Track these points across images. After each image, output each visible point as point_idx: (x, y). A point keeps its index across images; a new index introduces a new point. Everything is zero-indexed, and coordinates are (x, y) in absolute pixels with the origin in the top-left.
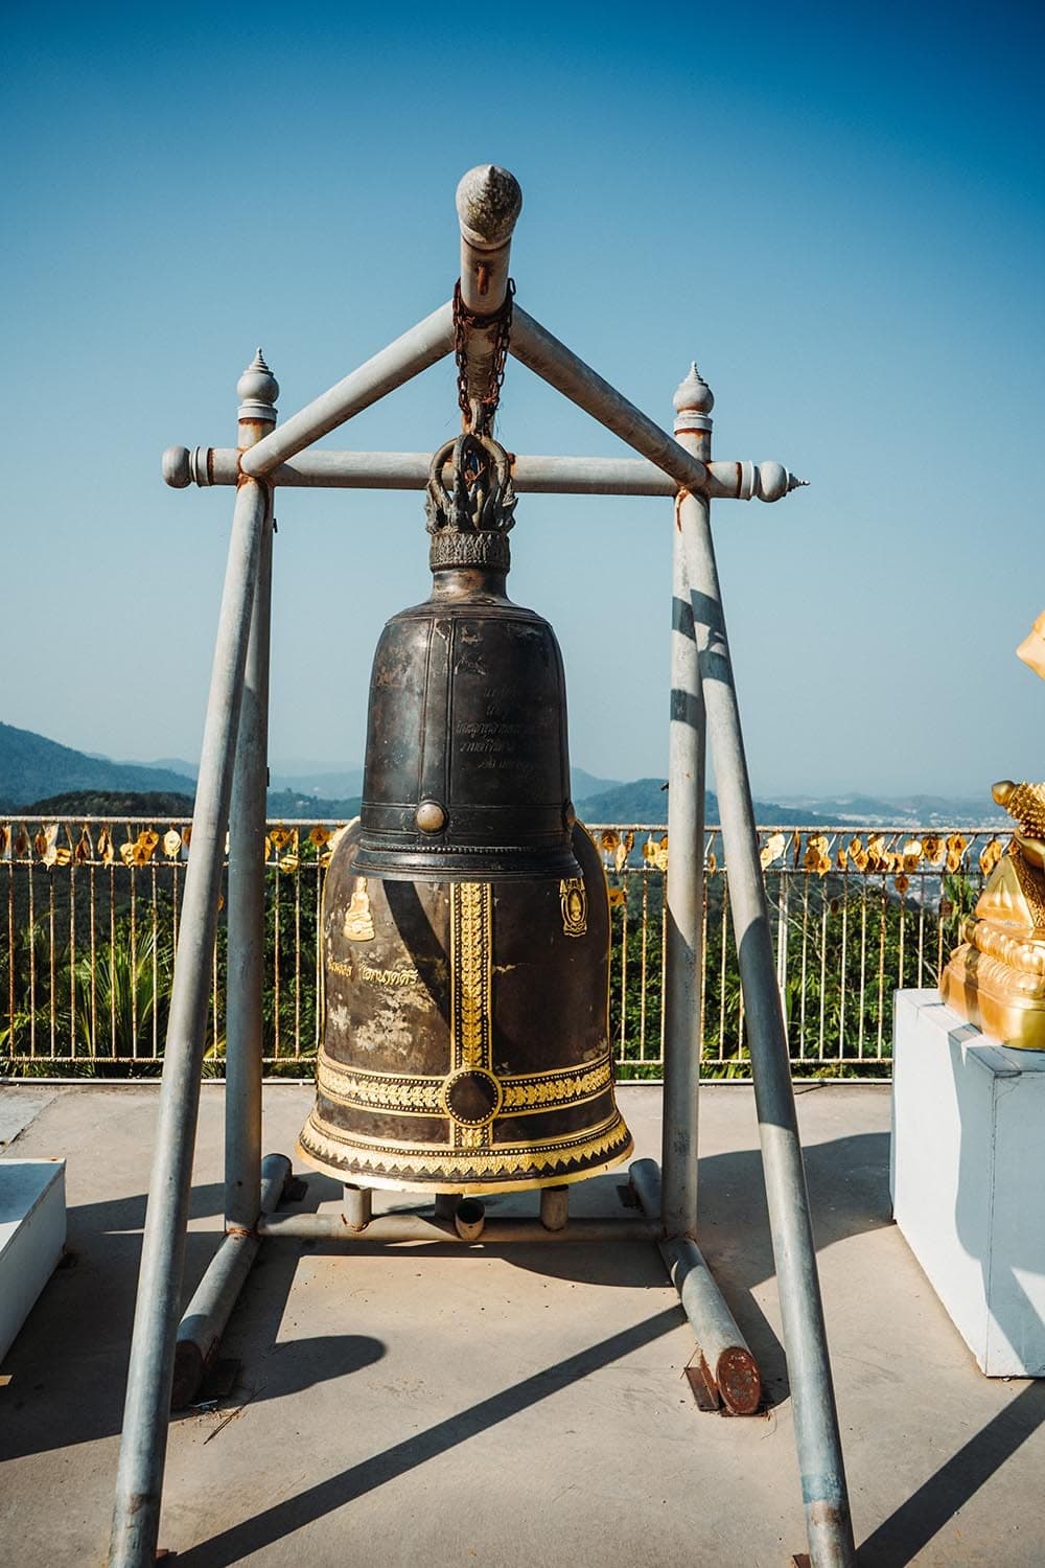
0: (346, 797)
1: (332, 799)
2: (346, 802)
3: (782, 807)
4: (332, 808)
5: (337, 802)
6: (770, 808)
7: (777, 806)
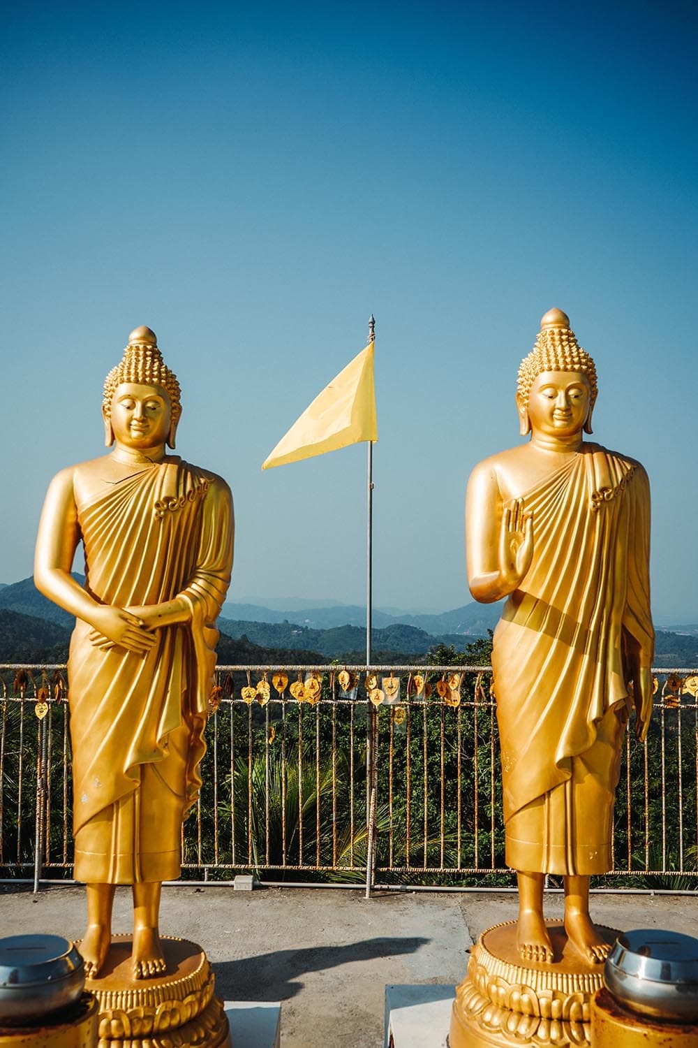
0: (330, 627)
1: (319, 628)
2: (330, 631)
3: (677, 634)
4: (320, 636)
5: (323, 631)
6: (668, 635)
7: (674, 634)
